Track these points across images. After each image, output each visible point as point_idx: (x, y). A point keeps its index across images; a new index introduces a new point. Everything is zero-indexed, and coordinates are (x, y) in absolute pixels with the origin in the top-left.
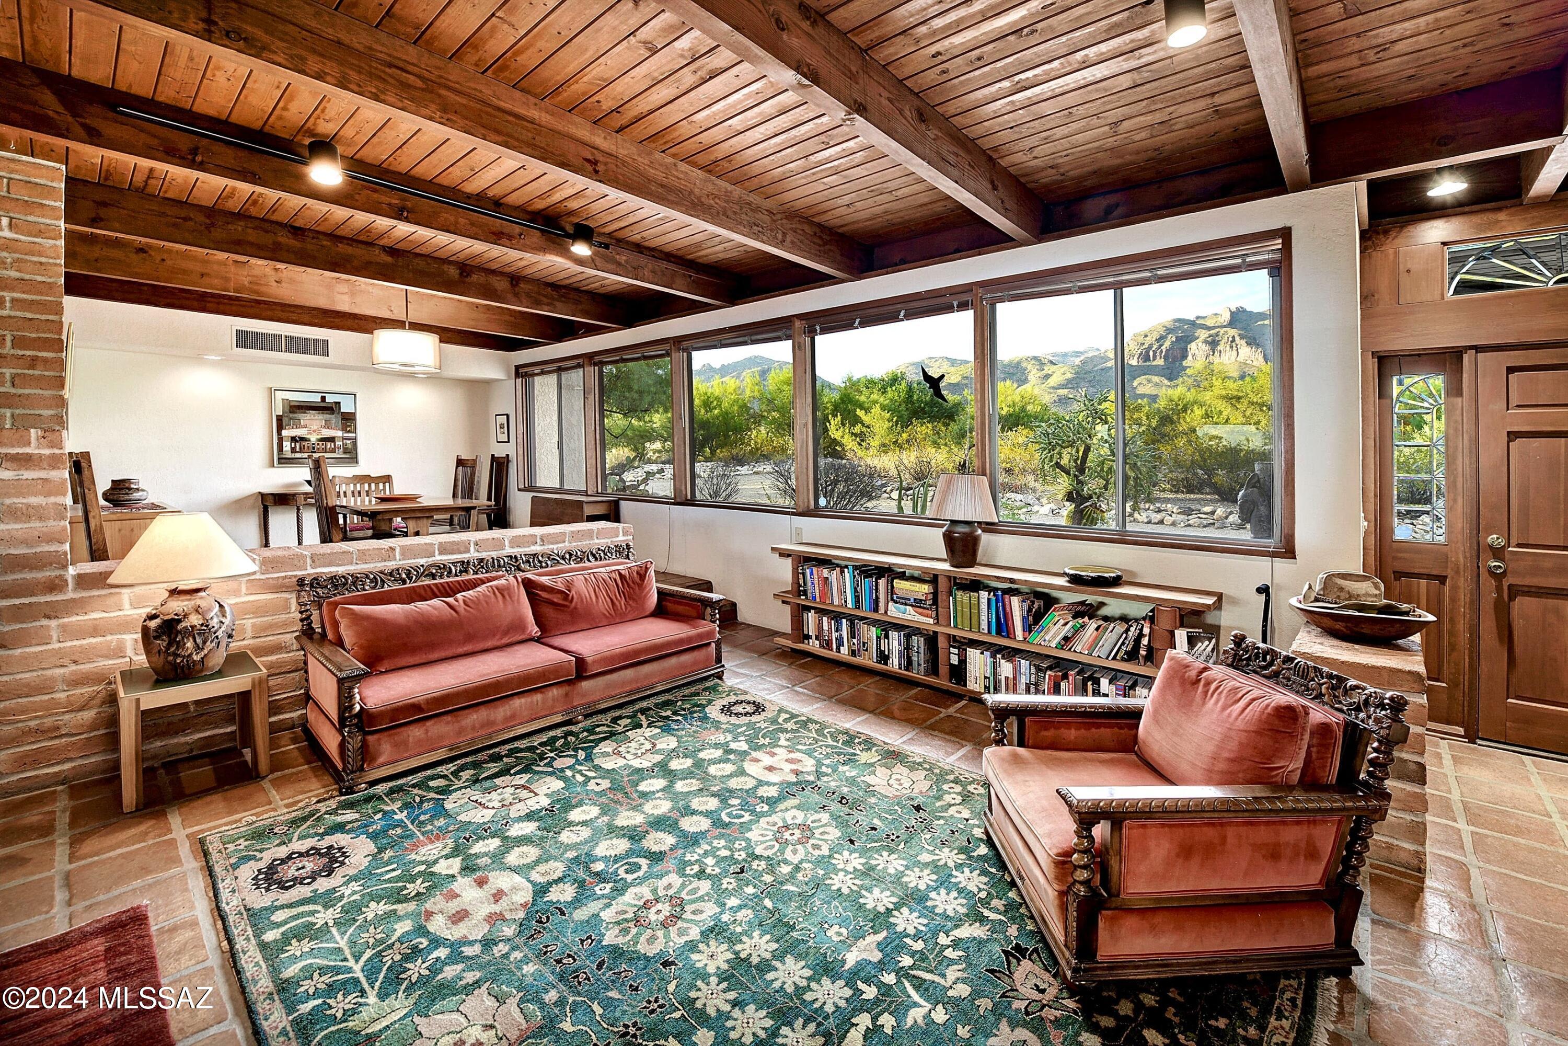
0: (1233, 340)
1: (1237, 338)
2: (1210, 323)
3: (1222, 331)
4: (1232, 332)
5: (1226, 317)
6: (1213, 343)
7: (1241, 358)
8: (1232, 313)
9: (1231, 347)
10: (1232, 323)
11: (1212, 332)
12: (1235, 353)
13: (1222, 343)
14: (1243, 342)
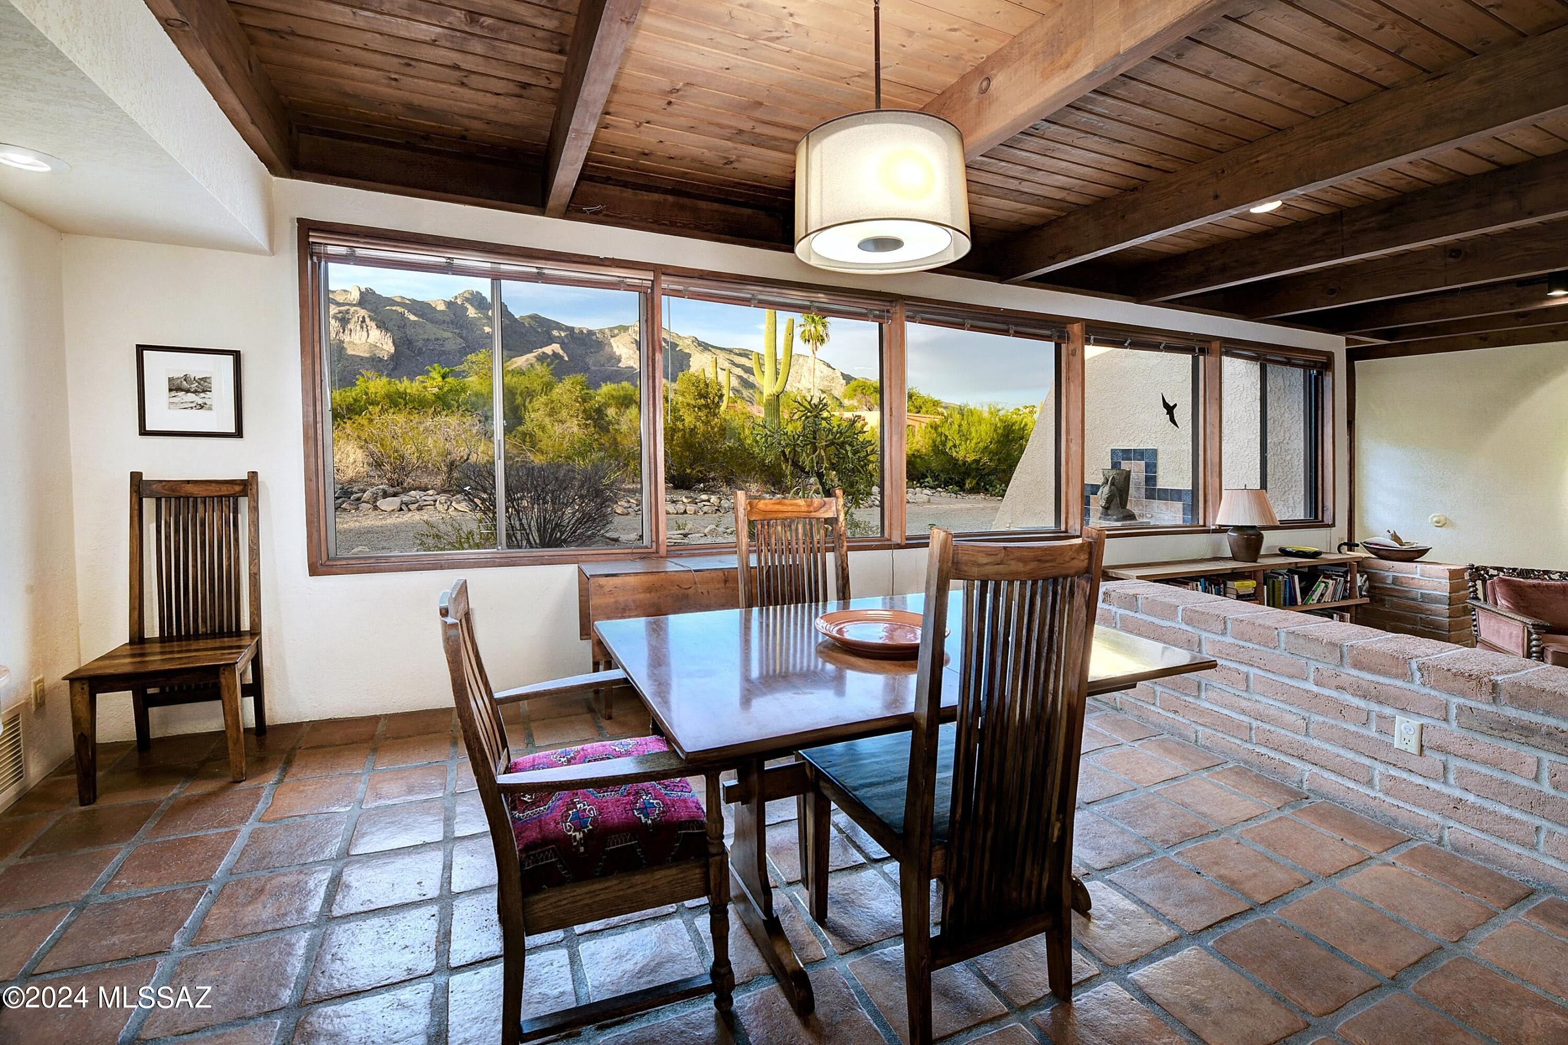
0: (364, 321)
1: (367, 320)
2: (340, 299)
3: (352, 309)
4: (362, 312)
5: (355, 296)
6: (344, 321)
7: (372, 340)
8: (361, 293)
9: (362, 327)
10: (362, 303)
11: (342, 308)
12: (365, 334)
13: (353, 321)
14: (373, 324)
